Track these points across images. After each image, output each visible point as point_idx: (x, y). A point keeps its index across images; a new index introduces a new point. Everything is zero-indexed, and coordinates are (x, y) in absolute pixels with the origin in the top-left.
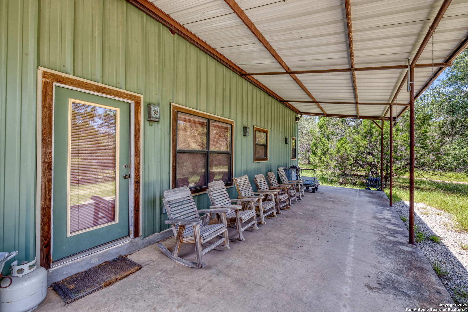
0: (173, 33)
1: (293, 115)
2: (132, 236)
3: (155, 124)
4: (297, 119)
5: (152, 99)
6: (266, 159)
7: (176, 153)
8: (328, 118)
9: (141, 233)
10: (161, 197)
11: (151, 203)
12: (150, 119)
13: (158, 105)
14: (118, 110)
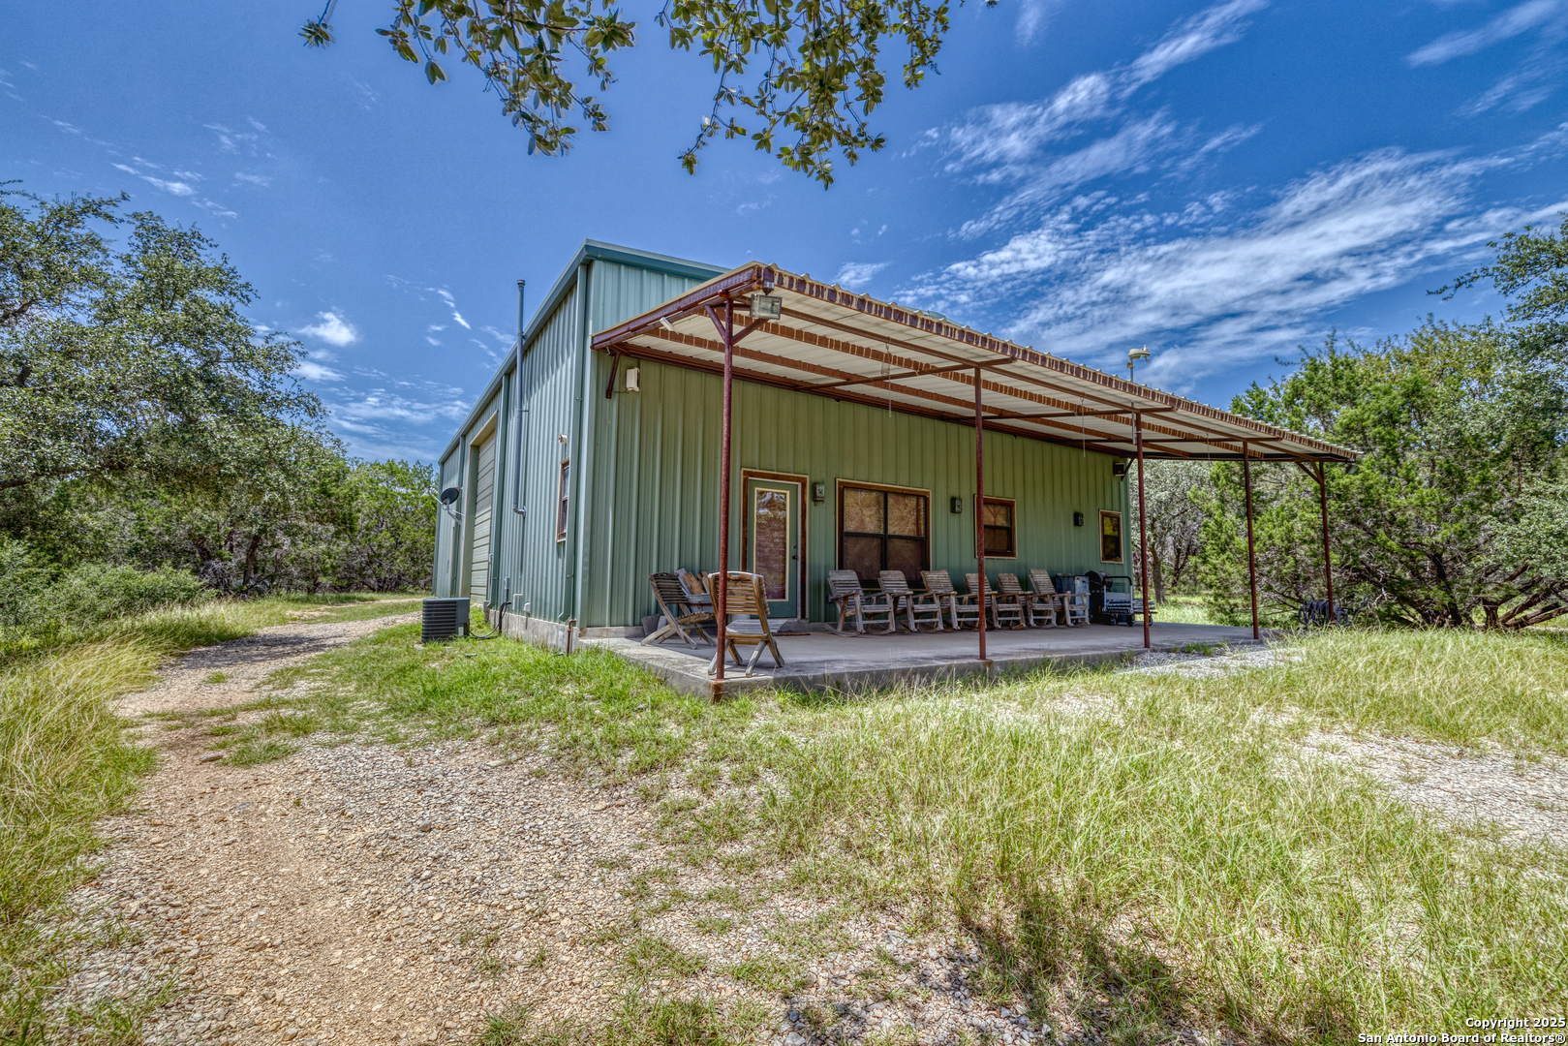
0: (838, 400)
1: (1109, 460)
2: (799, 617)
3: (820, 504)
4: (1120, 470)
5: (818, 479)
6: (1013, 554)
7: (843, 536)
8: (1190, 463)
9: (807, 616)
10: (827, 576)
11: (816, 588)
12: (815, 498)
13: (823, 483)
14: (788, 493)
